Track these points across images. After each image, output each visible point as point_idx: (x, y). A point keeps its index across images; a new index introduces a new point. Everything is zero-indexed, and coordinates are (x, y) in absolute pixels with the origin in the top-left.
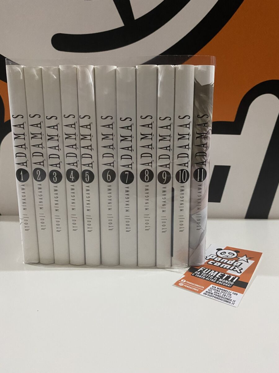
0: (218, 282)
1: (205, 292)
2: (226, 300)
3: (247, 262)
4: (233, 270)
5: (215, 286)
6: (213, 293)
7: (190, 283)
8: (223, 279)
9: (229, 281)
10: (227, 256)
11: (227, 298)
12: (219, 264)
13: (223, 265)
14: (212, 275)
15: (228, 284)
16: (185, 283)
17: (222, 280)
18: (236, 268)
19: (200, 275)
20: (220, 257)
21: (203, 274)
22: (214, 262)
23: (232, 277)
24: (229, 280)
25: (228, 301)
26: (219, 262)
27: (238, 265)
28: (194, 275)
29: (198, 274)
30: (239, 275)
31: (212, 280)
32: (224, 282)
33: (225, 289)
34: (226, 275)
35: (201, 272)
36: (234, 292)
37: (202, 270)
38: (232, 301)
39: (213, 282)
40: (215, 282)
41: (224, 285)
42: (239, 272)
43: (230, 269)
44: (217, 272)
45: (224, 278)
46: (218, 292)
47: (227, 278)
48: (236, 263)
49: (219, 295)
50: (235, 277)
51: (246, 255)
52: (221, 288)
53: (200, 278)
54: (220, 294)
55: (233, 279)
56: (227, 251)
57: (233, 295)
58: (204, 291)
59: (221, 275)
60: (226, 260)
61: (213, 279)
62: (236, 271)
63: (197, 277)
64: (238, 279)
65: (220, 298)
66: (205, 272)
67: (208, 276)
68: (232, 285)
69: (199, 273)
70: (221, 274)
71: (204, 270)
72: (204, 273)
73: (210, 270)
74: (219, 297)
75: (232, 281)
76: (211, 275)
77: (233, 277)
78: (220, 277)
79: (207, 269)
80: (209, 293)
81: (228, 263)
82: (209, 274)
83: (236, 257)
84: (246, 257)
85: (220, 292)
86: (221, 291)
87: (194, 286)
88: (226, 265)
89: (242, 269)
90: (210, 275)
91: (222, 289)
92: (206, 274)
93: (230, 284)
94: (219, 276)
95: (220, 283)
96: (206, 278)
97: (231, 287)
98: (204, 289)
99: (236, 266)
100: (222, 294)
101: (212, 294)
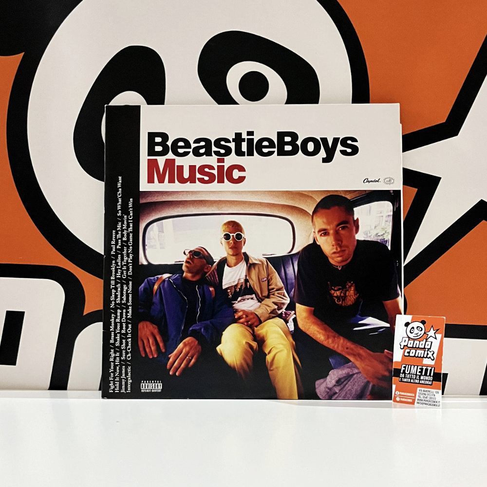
1: (418, 401)
2: (433, 403)
3: (436, 338)
5: (421, 389)
7: (403, 394)
8: (424, 376)
9: (428, 376)
11: (433, 400)
13: (418, 351)
14: (414, 374)
15: (429, 381)
16: (399, 395)
18: (429, 352)
19: (405, 378)
20: (412, 339)
22: (409, 350)
23: (429, 368)
24: (428, 374)
25: (435, 404)
27: (429, 347)
28: (401, 381)
29: (403, 377)
30: (433, 363)
31: (417, 381)
32: (425, 380)
34: (424, 368)
36: (436, 390)
37: (404, 369)
38: (438, 402)
39: (417, 383)
41: (427, 384)
42: (433, 358)
43: (425, 356)
44: (416, 367)
45: (423, 374)
46: (426, 396)
48: (427, 343)
49: (428, 399)
50: (431, 368)
51: (432, 326)
52: (426, 389)
53: (406, 382)
55: (431, 370)
57: (436, 394)
58: (416, 401)
59: (420, 370)
62: (430, 357)
63: (404, 382)
66: (408, 371)
67: (411, 376)
68: (432, 381)
70: (420, 368)
71: (405, 367)
72: (407, 374)
73: (410, 366)
74: (428, 403)
75: (430, 375)
78: (420, 374)
80: (420, 400)
83: (425, 333)
84: (434, 330)
86: (427, 393)
87: (406, 396)
89: (434, 353)
90: (412, 374)
91: (427, 391)
94: (419, 372)
95: (423, 382)
96: (411, 379)
97: (432, 385)
98: (415, 397)
99: (428, 349)
101: (422, 400)
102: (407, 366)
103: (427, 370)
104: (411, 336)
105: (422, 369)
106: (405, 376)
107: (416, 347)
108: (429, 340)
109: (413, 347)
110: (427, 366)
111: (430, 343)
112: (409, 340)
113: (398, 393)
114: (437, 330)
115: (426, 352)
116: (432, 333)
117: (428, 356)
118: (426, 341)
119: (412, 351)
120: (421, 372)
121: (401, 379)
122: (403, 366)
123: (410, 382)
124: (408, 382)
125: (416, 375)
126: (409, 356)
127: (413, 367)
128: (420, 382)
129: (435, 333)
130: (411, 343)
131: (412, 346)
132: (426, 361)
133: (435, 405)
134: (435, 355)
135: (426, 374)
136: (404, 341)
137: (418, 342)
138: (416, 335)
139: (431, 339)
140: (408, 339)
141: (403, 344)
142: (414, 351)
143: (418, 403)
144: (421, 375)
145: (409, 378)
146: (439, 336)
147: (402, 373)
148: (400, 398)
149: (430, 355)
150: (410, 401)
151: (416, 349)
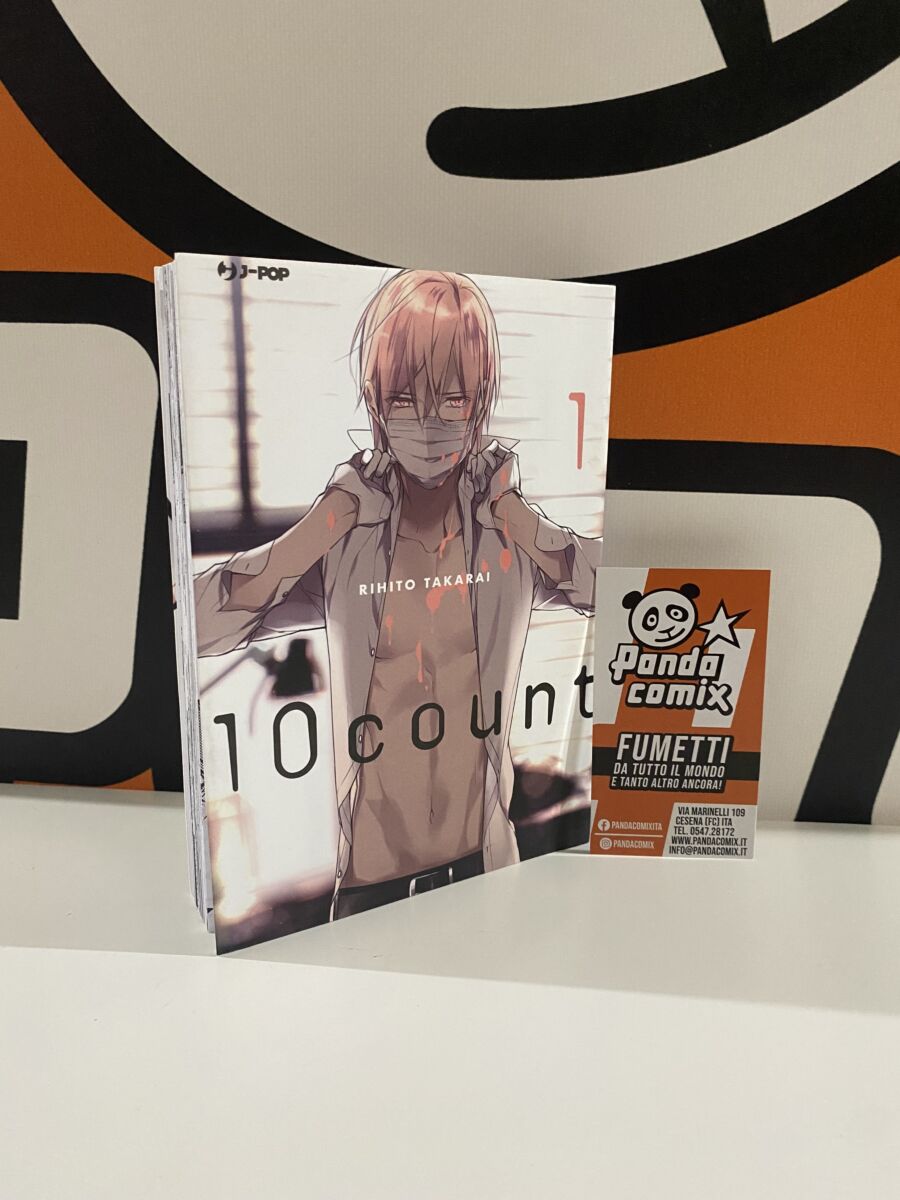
0: (686, 781)
1: (672, 845)
2: (725, 846)
3: (736, 643)
5: (685, 805)
6: (690, 835)
7: (622, 825)
8: (695, 764)
9: (711, 765)
10: (668, 631)
11: (725, 837)
13: (673, 688)
14: (661, 762)
15: (713, 779)
16: (609, 831)
17: (693, 767)
18: (712, 689)
19: (630, 774)
20: (652, 649)
21: (638, 767)
22: (642, 687)
23: (714, 740)
24: (710, 760)
25: (731, 847)
27: (712, 673)
28: (618, 786)
29: (624, 775)
30: (726, 722)
31: (672, 783)
32: (701, 778)
33: (713, 806)
34: (697, 740)
36: (736, 807)
37: (627, 747)
38: (739, 842)
39: (673, 790)
41: (706, 791)
42: (725, 708)
43: (700, 702)
44: (668, 739)
45: (694, 760)
46: (700, 827)
48: (705, 660)
49: (704, 836)
50: (719, 739)
51: (722, 604)
52: (702, 806)
53: (636, 788)
54: (705, 830)
55: (720, 745)
56: (660, 603)
57: (734, 819)
58: (668, 843)
59: (683, 748)
60: (674, 661)
61: (668, 776)
62: (716, 706)
63: (627, 788)
65: (712, 847)
66: (639, 754)
67: (653, 768)
68: (724, 779)
69: (625, 765)
70: (682, 743)
71: (630, 742)
72: (639, 762)
73: (647, 737)
74: (706, 846)
76: (658, 759)
77: (717, 742)
78: (682, 760)
80: (681, 841)
82: (651, 759)
83: (696, 626)
84: (728, 617)
85: (704, 826)
86: (704, 817)
87: (636, 832)
89: (729, 690)
90: (655, 762)
91: (705, 811)
92: (643, 762)
93: (716, 778)
94: (681, 754)
96: (651, 778)
97: (721, 790)
98: (665, 831)
99: (710, 679)
100: (710, 831)
101: (688, 841)
102: (638, 737)
103: (705, 746)
104: (648, 638)
105: (689, 745)
106: (630, 768)
107: (666, 675)
108: (712, 649)
109: (655, 675)
110: (707, 733)
111: (715, 660)
112: (641, 653)
113: (604, 824)
114: (740, 616)
115: (703, 689)
116: (720, 625)
117: (711, 703)
118: (701, 655)
119: (653, 688)
120: (686, 754)
121: (619, 780)
122: (624, 737)
123: (649, 788)
124: (642, 788)
125: (670, 763)
126: (643, 704)
127: (657, 738)
128: (684, 786)
129: (731, 626)
130: (647, 662)
131: (650, 671)
132: (702, 719)
133: (728, 852)
134: (733, 699)
135: (702, 760)
136: (622, 655)
137: (673, 659)
138: (666, 636)
139: (718, 647)
140: (637, 648)
141: (620, 666)
142: (661, 688)
143: (673, 850)
144: (688, 761)
145: (643, 776)
146: (746, 636)
147: (622, 762)
148: (613, 838)
149: (717, 696)
150: (645, 845)
151: (667, 681)
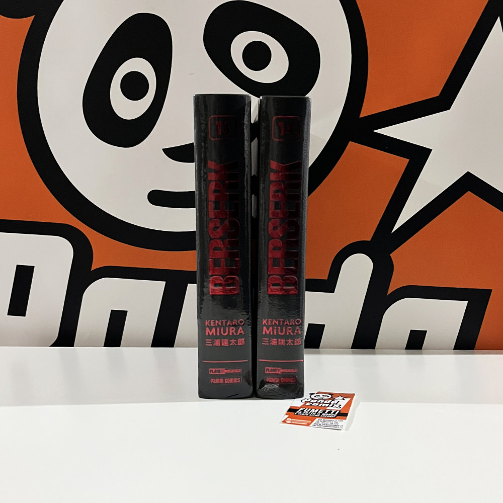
0: (322, 416)
4: (332, 406)
5: (321, 419)
7: (296, 420)
10: (322, 398)
11: (334, 425)
12: (317, 404)
16: (291, 420)
17: (325, 414)
19: (302, 413)
21: (305, 413)
23: (333, 411)
26: (316, 402)
28: (297, 414)
29: (300, 413)
30: (340, 409)
33: (331, 420)
34: (327, 411)
35: (303, 411)
38: (340, 426)
39: (317, 416)
40: (320, 416)
41: (329, 417)
42: (339, 407)
44: (317, 410)
47: (329, 412)
48: (333, 402)
53: (304, 415)
56: (321, 395)
57: (339, 422)
59: (323, 411)
60: (322, 401)
61: (316, 414)
62: (336, 407)
64: (339, 413)
68: (336, 416)
71: (304, 409)
73: (310, 409)
75: (334, 413)
76: (313, 412)
79: (307, 409)
80: (318, 424)
81: (326, 402)
82: (311, 412)
83: (331, 398)
84: (341, 397)
86: (327, 421)
87: (301, 421)
88: (324, 405)
89: (341, 405)
92: (307, 412)
94: (321, 412)
96: (309, 414)
98: (312, 422)
100: (329, 423)
101: (320, 424)
